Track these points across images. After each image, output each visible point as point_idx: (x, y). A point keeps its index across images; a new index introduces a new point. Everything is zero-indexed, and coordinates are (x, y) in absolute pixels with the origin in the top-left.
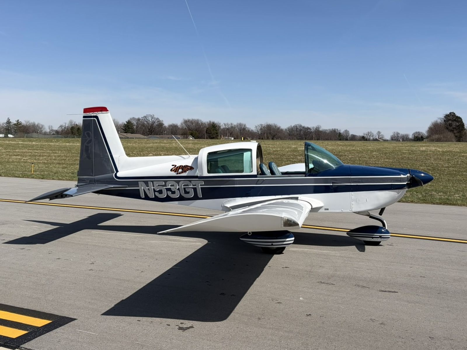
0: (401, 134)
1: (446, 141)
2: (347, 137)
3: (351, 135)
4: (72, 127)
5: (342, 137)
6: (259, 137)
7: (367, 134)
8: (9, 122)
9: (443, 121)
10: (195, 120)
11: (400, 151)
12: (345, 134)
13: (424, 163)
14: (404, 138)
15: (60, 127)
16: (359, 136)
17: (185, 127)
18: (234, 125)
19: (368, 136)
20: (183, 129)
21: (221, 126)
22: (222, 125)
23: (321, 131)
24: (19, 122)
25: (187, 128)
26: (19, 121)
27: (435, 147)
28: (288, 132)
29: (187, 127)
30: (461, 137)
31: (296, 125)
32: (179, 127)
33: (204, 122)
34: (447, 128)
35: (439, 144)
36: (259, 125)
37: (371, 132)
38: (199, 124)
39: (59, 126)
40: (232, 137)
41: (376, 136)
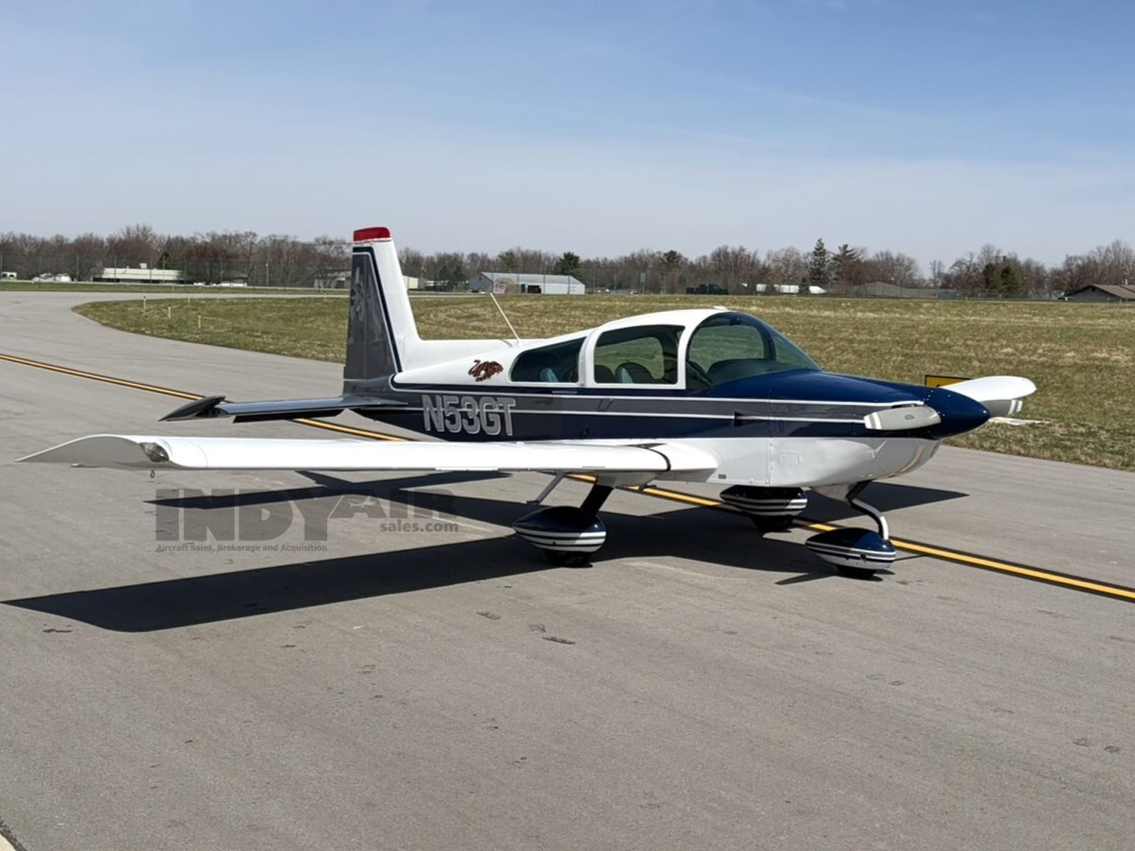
4: (987, 267)
8: (820, 251)
15: (955, 265)
24: (848, 252)
26: (849, 249)
39: (953, 262)
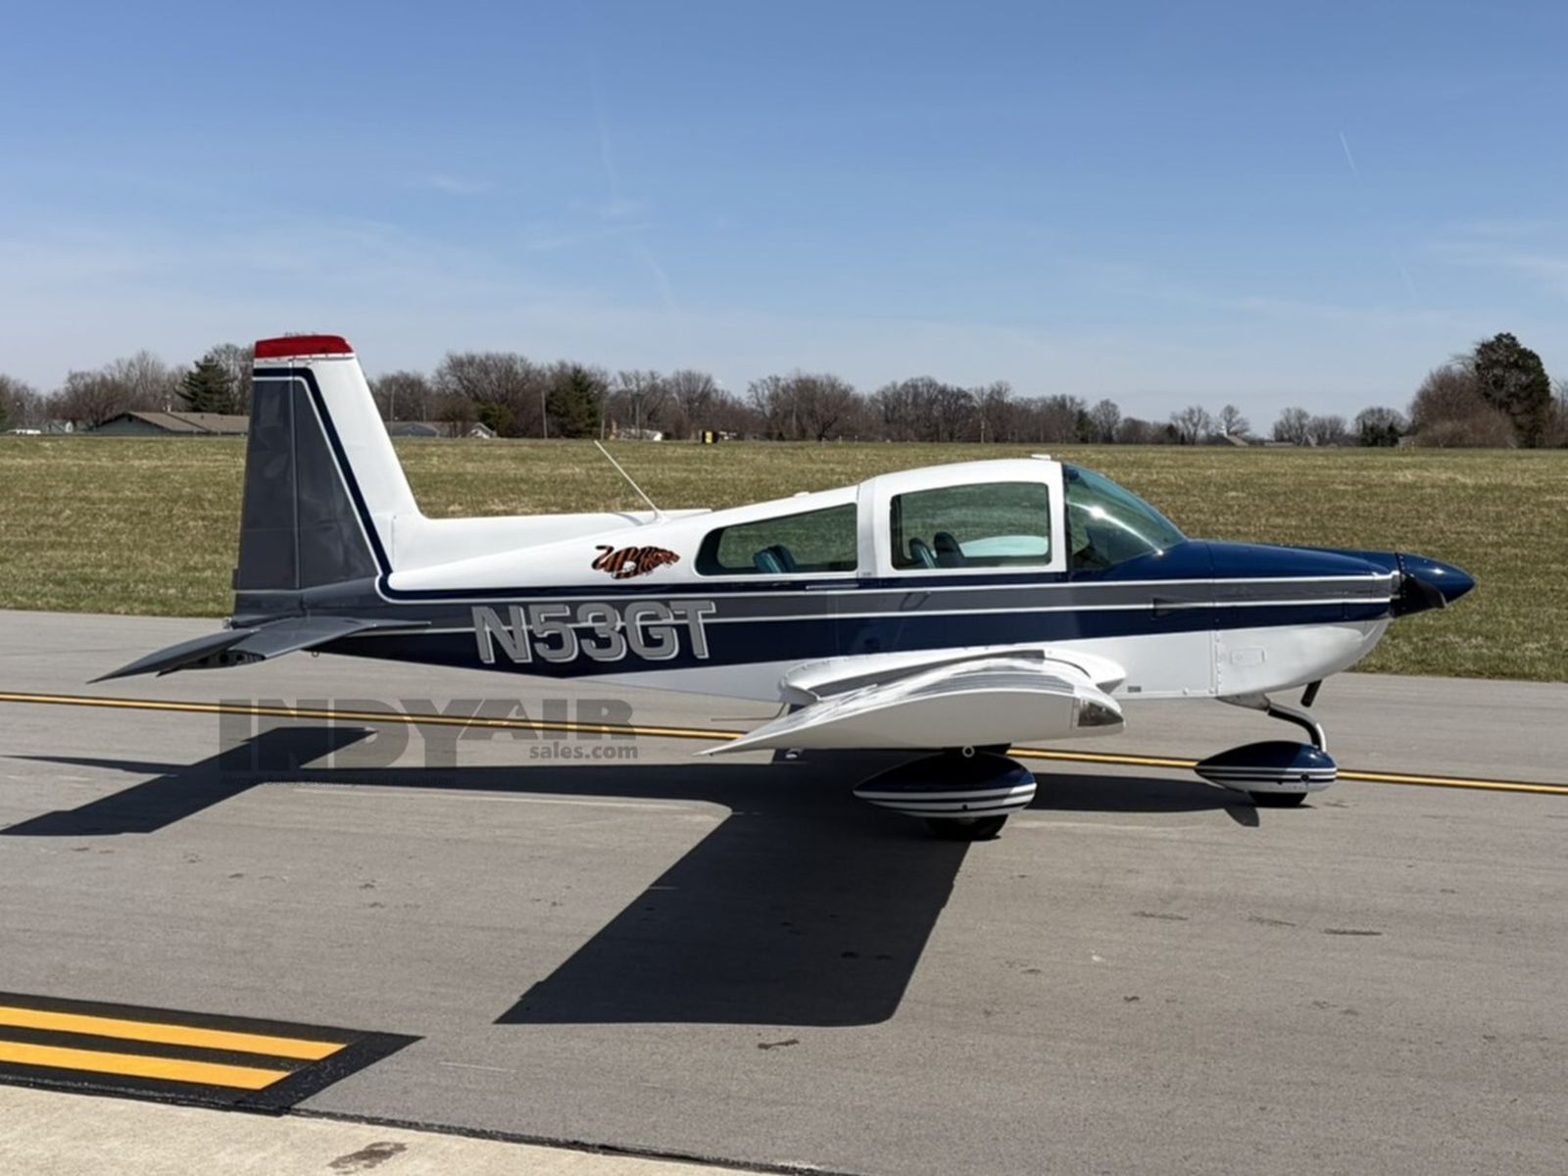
0: (1310, 419)
1: (1482, 445)
2: (1110, 428)
3: (1126, 421)
5: (1091, 428)
6: (764, 430)
7: (1187, 417)
9: (1472, 368)
10: (501, 360)
11: (1322, 484)
12: (1103, 418)
13: (1413, 531)
14: (1324, 434)
16: (1155, 424)
17: (453, 384)
18: (663, 381)
19: (1190, 426)
20: (447, 396)
21: (610, 384)
22: (615, 380)
23: (1011, 405)
25: (463, 392)
27: (1447, 469)
28: (883, 408)
29: (464, 387)
30: (1535, 429)
31: (912, 379)
32: (429, 385)
33: (538, 367)
34: (1487, 395)
35: (1461, 457)
36: (764, 381)
37: (1200, 411)
38: (517, 374)
40: (658, 429)
41: (1218, 427)
